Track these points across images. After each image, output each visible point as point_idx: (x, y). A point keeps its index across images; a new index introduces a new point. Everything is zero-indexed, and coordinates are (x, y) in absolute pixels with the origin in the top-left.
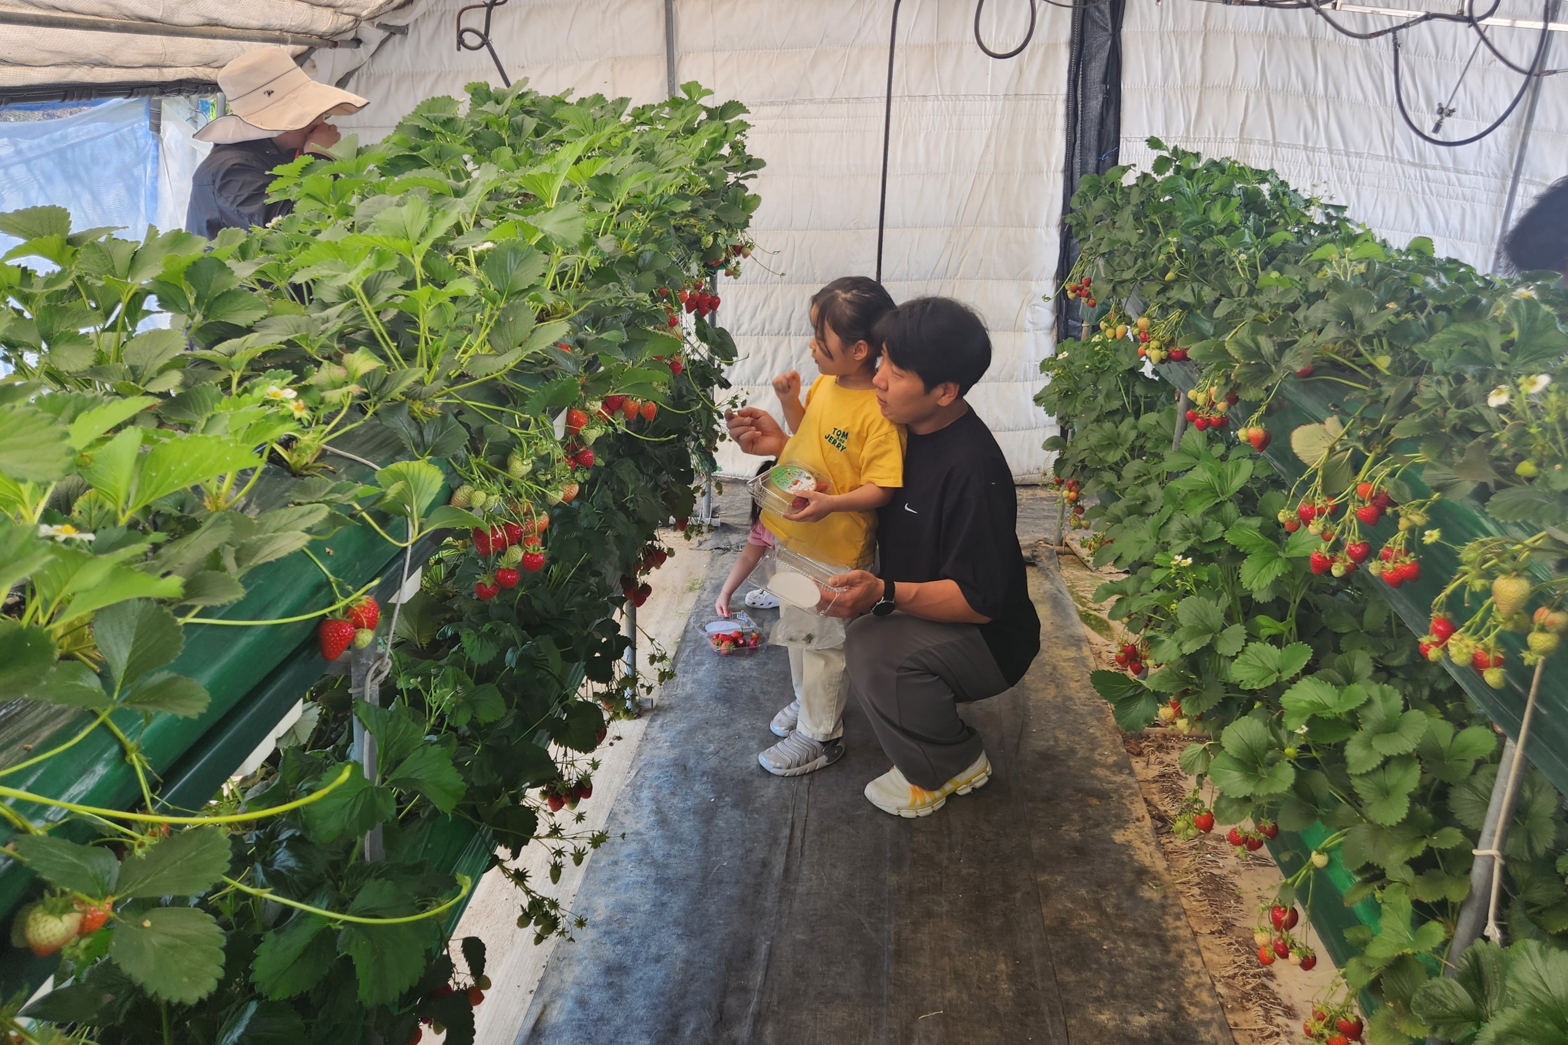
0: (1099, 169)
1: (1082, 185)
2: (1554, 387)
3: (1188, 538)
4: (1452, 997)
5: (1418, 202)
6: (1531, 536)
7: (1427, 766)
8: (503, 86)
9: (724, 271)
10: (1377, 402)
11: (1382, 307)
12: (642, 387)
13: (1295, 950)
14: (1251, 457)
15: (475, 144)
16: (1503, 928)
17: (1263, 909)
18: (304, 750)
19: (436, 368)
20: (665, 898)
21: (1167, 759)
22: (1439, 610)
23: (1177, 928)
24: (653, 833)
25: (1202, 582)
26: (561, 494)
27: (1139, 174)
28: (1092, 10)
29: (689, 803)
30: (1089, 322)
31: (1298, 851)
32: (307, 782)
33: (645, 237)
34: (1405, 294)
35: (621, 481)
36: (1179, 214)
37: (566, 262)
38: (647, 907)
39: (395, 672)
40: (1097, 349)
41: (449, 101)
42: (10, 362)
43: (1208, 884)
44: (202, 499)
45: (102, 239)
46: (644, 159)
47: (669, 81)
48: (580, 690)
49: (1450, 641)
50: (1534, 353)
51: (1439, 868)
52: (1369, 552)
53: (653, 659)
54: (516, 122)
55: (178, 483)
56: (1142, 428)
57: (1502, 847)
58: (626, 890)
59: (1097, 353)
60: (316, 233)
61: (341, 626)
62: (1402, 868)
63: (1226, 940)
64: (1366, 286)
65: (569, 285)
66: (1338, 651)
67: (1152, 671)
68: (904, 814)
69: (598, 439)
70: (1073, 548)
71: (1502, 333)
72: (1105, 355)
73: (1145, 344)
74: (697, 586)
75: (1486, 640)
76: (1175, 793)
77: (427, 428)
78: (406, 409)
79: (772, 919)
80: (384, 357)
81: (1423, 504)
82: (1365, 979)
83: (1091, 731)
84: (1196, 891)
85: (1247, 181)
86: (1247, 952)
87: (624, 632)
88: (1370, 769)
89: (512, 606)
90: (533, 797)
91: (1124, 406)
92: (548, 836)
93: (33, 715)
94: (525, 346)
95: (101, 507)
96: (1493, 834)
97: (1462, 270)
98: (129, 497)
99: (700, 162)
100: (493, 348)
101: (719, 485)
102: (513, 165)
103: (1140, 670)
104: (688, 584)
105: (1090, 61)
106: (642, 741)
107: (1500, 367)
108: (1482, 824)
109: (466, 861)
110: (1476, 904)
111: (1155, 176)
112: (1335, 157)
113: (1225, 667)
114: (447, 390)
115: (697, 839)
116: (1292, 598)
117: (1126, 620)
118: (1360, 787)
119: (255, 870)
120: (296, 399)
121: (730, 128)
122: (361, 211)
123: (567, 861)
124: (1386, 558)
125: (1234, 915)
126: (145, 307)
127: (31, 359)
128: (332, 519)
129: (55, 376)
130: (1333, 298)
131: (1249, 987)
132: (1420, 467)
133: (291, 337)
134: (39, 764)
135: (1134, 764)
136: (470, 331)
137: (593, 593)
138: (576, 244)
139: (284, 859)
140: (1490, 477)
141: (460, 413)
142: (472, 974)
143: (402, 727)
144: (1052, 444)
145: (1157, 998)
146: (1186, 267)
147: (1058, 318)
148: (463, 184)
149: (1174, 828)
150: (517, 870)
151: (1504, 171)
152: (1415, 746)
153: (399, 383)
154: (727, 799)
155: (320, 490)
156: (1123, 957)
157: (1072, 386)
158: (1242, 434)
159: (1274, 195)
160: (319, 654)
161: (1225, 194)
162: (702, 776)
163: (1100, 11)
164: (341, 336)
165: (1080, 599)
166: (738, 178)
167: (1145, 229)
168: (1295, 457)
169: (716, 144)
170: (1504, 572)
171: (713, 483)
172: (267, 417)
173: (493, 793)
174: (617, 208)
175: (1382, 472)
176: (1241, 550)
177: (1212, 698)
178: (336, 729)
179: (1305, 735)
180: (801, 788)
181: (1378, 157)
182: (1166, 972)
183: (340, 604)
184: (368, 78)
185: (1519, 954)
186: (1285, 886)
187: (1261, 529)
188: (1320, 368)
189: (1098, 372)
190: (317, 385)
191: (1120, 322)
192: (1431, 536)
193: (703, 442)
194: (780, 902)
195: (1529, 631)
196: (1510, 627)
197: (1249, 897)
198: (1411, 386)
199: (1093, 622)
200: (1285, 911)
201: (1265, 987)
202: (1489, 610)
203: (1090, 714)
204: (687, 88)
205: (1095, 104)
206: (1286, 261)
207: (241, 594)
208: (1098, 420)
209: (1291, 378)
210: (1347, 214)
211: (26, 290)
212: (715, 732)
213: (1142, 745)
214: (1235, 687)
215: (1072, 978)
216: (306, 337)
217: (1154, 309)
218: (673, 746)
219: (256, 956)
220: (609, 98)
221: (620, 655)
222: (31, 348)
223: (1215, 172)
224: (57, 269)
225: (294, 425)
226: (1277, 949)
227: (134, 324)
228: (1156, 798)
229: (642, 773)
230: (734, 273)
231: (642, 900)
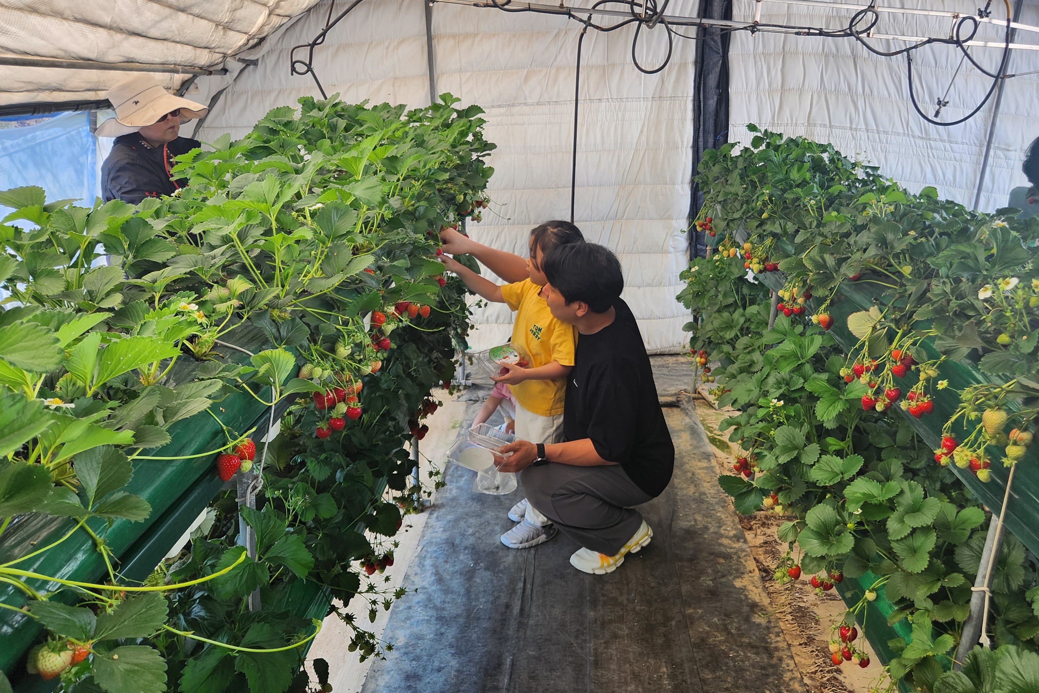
0: (716, 145)
1: (705, 156)
2: (1021, 285)
3: (780, 388)
4: (960, 683)
5: (925, 163)
6: (1006, 383)
7: (940, 534)
8: (323, 99)
9: (470, 217)
10: (903, 296)
11: (905, 234)
12: (420, 296)
13: (856, 655)
14: (820, 334)
15: (306, 138)
16: (991, 637)
17: (835, 629)
18: (206, 539)
19: (287, 287)
20: (443, 630)
21: (768, 532)
22: (947, 432)
23: (777, 642)
24: (434, 588)
25: (790, 416)
26: (370, 368)
27: (742, 148)
28: (709, 40)
29: (457, 568)
30: (711, 246)
31: (857, 591)
32: (210, 560)
33: (419, 197)
34: (920, 225)
35: (407, 358)
36: (770, 174)
37: (369, 215)
38: (432, 636)
39: (265, 487)
40: (717, 264)
41: (288, 110)
42: (8, 290)
43: (797, 613)
44: (138, 377)
45: (66, 208)
46: (418, 146)
47: (431, 93)
48: (384, 495)
49: (955, 452)
50: (1007, 263)
51: (949, 599)
52: (900, 395)
53: (431, 474)
54: (333, 122)
55: (124, 369)
56: (748, 316)
57: (989, 586)
58: (417, 626)
59: (718, 267)
60: (204, 199)
61: (232, 459)
62: (925, 600)
63: (810, 649)
64: (895, 220)
65: (371, 230)
66: (880, 459)
67: (758, 475)
68: (597, 572)
69: (393, 331)
70: (703, 395)
71: (986, 250)
72: (723, 268)
73: (749, 261)
74: (457, 425)
75: (978, 451)
76: (774, 554)
77: (282, 327)
78: (268, 315)
79: (514, 642)
80: (253, 281)
81: (935, 363)
82: (902, 673)
83: (718, 514)
84: (789, 617)
85: (814, 152)
86: (823, 657)
87: (411, 457)
88: (903, 536)
89: (338, 442)
90: (356, 566)
91: (736, 301)
92: (367, 592)
93: (35, 522)
94: (345, 271)
95: (74, 384)
96: (984, 577)
97: (956, 208)
98: (93, 378)
99: (453, 146)
100: (323, 273)
101: (470, 359)
102: (332, 152)
103: (750, 474)
104: (452, 424)
105: (708, 74)
106: (425, 527)
107: (985, 273)
108: (977, 571)
109: (313, 609)
110: (974, 623)
111: (752, 149)
112: (870, 134)
113: (806, 472)
114: (294, 301)
115: (462, 591)
116: (849, 425)
117: (740, 442)
118: (897, 548)
119: (179, 619)
120: (198, 310)
121: (473, 123)
122: (233, 186)
123: (380, 607)
124: (911, 398)
125: (815, 633)
126: (96, 251)
127: (21, 287)
128: (225, 389)
129: (38, 298)
130: (874, 228)
131: (825, 679)
132: (933, 339)
133: (192, 269)
134: (42, 554)
135: (747, 536)
136: (309, 262)
137: (391, 432)
138: (377, 203)
139: (197, 611)
140: (979, 344)
141: (303, 316)
142: (320, 683)
143: (272, 523)
144: (688, 327)
145: (766, 688)
146: (775, 209)
147: (690, 244)
148: (301, 165)
149: (775, 577)
150: (347, 614)
151: (981, 141)
152: (932, 521)
153: (264, 298)
154: (481, 564)
155: (215, 370)
156: (743, 661)
157: (701, 289)
158: (814, 319)
159: (832, 161)
160: (218, 477)
161: (800, 160)
162: (465, 550)
163: (714, 41)
164: (224, 267)
165: (709, 429)
166: (479, 156)
167: (747, 184)
168: (850, 333)
169: (463, 134)
170: (990, 406)
171: (467, 357)
172: (180, 323)
173: (330, 564)
174: (401, 178)
175: (908, 342)
176: (816, 395)
177: (798, 492)
178: (226, 525)
179: (860, 514)
180: (529, 556)
181: (898, 134)
182: (771, 670)
183: (230, 445)
184: (233, 95)
185: (1003, 654)
186: (848, 613)
187: (828, 381)
188: (864, 274)
189: (718, 280)
190: (210, 301)
191: (732, 246)
192: (942, 384)
193: (459, 330)
194: (518, 631)
195: (1007, 445)
196: (994, 442)
197: (824, 622)
198: (926, 285)
199: (718, 443)
200: (849, 630)
201: (835, 679)
202: (980, 431)
203: (717, 504)
204: (443, 97)
205: (712, 102)
206: (841, 204)
207: (168, 440)
208: (719, 311)
209: (846, 282)
210: (879, 172)
211: (18, 242)
212: (472, 521)
213: (752, 523)
214: (814, 484)
215: (710, 676)
216: (202, 269)
217: (754, 237)
218: (445, 531)
219: (182, 675)
220: (392, 105)
221: (410, 473)
222: (22, 280)
223: (792, 145)
224: (38, 227)
225: (197, 328)
226: (843, 655)
227: (89, 262)
228: (762, 558)
229: (425, 548)
230: (477, 219)
231: (428, 631)
